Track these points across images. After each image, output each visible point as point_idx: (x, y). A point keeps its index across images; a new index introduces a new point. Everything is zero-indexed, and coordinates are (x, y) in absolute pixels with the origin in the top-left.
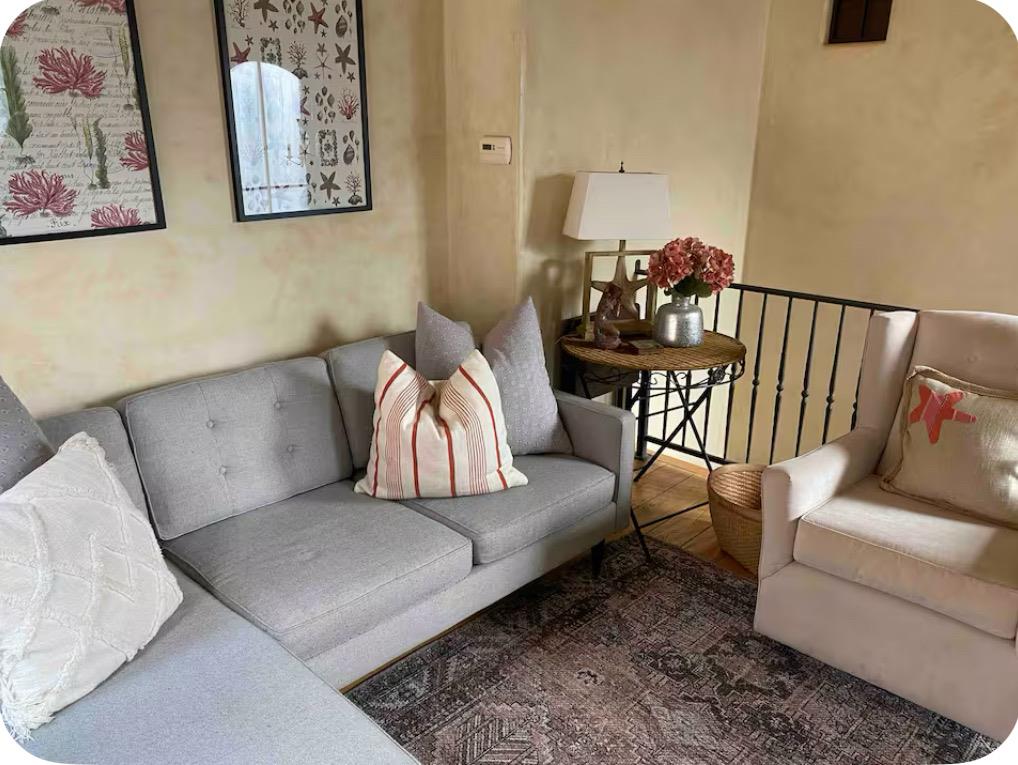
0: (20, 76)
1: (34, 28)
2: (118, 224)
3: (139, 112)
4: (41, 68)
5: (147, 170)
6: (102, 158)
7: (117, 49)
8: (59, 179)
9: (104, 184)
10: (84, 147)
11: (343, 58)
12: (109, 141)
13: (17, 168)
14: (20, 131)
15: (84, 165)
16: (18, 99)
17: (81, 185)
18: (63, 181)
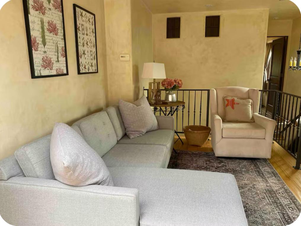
0: (44, 27)
1: (47, 14)
2: (60, 73)
3: (64, 41)
4: (48, 25)
5: (65, 58)
6: (58, 53)
7: (60, 22)
8: (51, 58)
9: (58, 61)
10: (55, 50)
11: (93, 32)
12: (59, 48)
13: (44, 54)
14: (44, 44)
15: (55, 55)
16: (44, 33)
17: (54, 61)
18: (52, 60)
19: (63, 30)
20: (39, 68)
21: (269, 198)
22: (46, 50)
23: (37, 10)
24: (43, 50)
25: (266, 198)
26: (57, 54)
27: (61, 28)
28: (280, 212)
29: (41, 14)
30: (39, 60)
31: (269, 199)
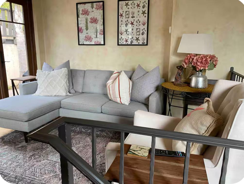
0: (88, 21)
1: (90, 14)
2: (98, 44)
3: (103, 26)
4: (91, 20)
5: (103, 35)
7: (101, 16)
9: (97, 37)
10: (95, 31)
11: (144, 13)
12: (98, 30)
13: (86, 34)
14: (87, 29)
15: (94, 34)
16: (87, 24)
17: (93, 37)
18: (91, 37)
19: (102, 20)
20: (83, 41)
21: (31, 179)
22: (88, 32)
23: (83, 15)
24: (86, 32)
25: (32, 177)
26: (96, 33)
27: (101, 19)
28: (10, 175)
29: (86, 15)
30: (83, 37)
31: (29, 177)
